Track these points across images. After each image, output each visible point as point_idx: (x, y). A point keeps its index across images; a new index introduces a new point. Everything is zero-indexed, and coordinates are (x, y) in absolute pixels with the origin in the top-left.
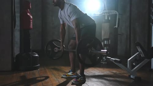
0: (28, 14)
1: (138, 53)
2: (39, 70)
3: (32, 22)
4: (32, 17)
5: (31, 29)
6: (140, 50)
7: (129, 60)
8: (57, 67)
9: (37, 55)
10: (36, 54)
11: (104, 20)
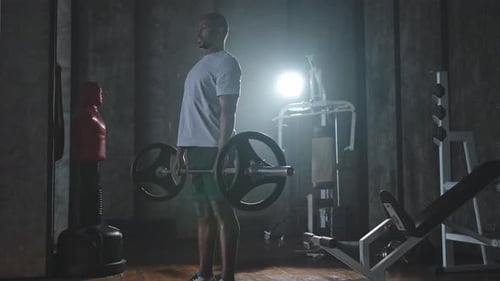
0: (95, 119)
1: (387, 220)
2: (122, 274)
3: (104, 142)
4: (103, 127)
5: (103, 159)
6: (392, 212)
7: (362, 239)
8: (174, 267)
9: (117, 233)
10: (116, 230)
11: (316, 130)
